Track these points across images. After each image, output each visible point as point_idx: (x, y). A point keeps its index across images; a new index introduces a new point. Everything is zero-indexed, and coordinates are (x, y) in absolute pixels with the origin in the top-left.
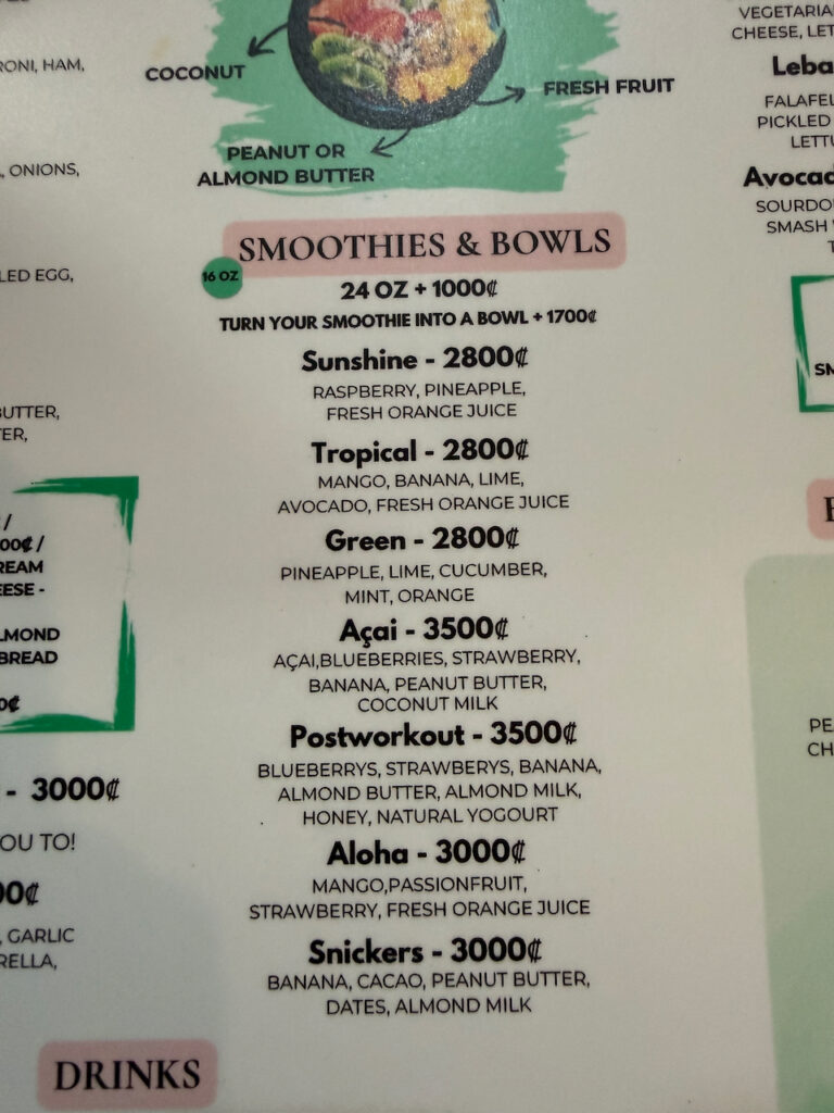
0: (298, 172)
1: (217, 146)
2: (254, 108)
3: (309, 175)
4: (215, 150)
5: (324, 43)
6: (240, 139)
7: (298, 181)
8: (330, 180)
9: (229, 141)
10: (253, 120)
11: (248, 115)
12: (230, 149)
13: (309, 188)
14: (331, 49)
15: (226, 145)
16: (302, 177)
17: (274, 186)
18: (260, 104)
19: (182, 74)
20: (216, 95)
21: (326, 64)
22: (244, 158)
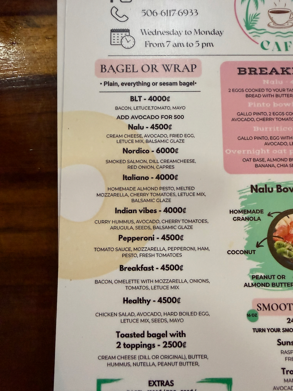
0: (272, 283)
1: (249, 275)
2: (259, 263)
3: (276, 284)
4: (248, 276)
5: (278, 244)
6: (255, 273)
7: (273, 286)
8: (282, 286)
9: (252, 274)
10: (259, 267)
11: (257, 266)
12: (253, 276)
13: (276, 288)
14: (280, 246)
15: (252, 275)
16: (274, 285)
17: (266, 288)
18: (260, 262)
19: (238, 252)
20: (248, 259)
21: (278, 250)
22: (257, 279)
